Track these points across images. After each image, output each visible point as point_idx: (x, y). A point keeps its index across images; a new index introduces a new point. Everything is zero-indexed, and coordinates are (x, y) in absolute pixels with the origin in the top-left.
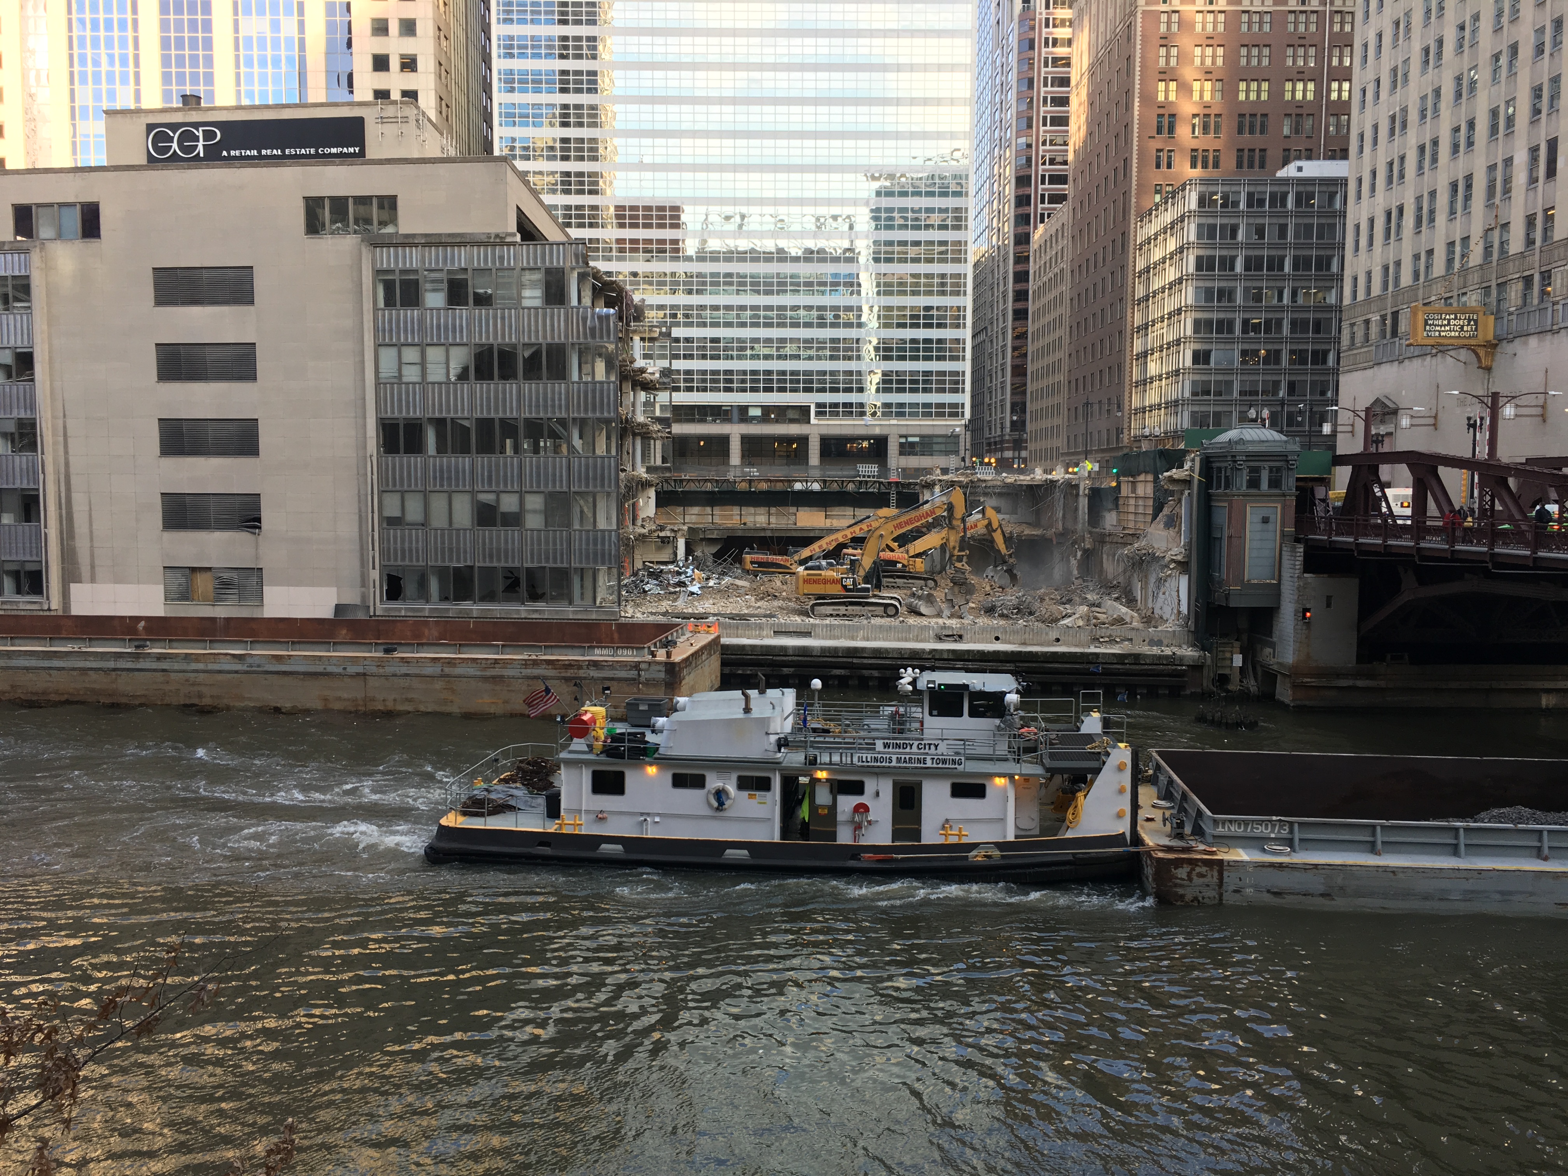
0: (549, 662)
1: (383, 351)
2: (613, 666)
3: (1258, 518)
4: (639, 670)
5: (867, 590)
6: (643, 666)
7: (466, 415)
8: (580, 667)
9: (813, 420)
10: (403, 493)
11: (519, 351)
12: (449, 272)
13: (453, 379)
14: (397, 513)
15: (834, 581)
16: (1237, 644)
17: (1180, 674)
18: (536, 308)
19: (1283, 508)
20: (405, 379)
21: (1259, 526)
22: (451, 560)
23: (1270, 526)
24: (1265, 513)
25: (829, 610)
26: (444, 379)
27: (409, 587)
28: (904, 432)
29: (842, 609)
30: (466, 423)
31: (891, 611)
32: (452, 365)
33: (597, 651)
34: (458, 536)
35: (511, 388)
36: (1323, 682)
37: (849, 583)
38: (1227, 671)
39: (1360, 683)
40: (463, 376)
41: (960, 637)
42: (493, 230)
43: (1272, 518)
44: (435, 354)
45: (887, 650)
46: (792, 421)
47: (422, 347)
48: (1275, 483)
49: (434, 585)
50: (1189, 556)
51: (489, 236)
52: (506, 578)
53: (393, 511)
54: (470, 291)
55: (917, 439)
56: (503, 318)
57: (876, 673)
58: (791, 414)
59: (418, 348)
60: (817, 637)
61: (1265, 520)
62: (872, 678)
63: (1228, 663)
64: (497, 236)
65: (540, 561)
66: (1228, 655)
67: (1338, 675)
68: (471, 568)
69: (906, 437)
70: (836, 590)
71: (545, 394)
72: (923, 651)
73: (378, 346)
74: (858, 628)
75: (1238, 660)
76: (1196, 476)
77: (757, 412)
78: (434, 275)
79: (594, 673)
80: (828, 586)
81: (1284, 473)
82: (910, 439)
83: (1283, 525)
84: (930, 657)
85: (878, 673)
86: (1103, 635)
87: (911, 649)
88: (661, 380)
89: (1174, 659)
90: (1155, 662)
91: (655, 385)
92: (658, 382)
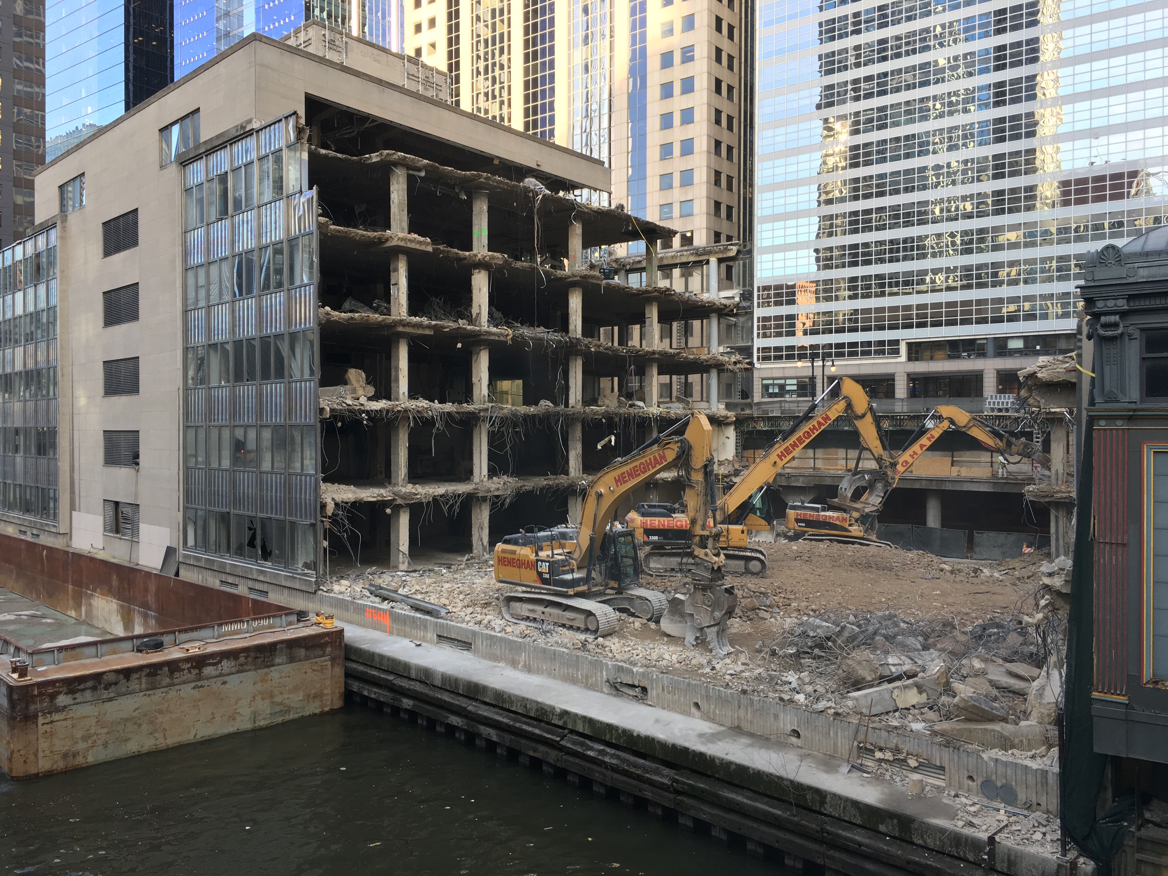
1: (189, 275)
7: (228, 338)
11: (257, 258)
18: (266, 204)
20: (199, 304)
25: (525, 609)
26: (217, 300)
29: (539, 611)
30: (229, 348)
31: (592, 624)
34: (222, 476)
37: (544, 568)
41: (645, 691)
44: (213, 273)
47: (206, 266)
52: (249, 529)
54: (230, 195)
56: (247, 222)
59: (204, 269)
60: (477, 653)
64: (241, 126)
65: (267, 511)
68: (230, 515)
70: (531, 578)
71: (271, 305)
72: (553, 710)
73: (186, 271)
74: (520, 649)
77: (1019, 344)
78: (213, 185)
80: (523, 570)
84: (560, 723)
85: (498, 735)
86: (882, 745)
87: (537, 703)
88: (741, 305)
89: (992, 854)
90: (947, 849)
91: (733, 310)
92: (737, 306)
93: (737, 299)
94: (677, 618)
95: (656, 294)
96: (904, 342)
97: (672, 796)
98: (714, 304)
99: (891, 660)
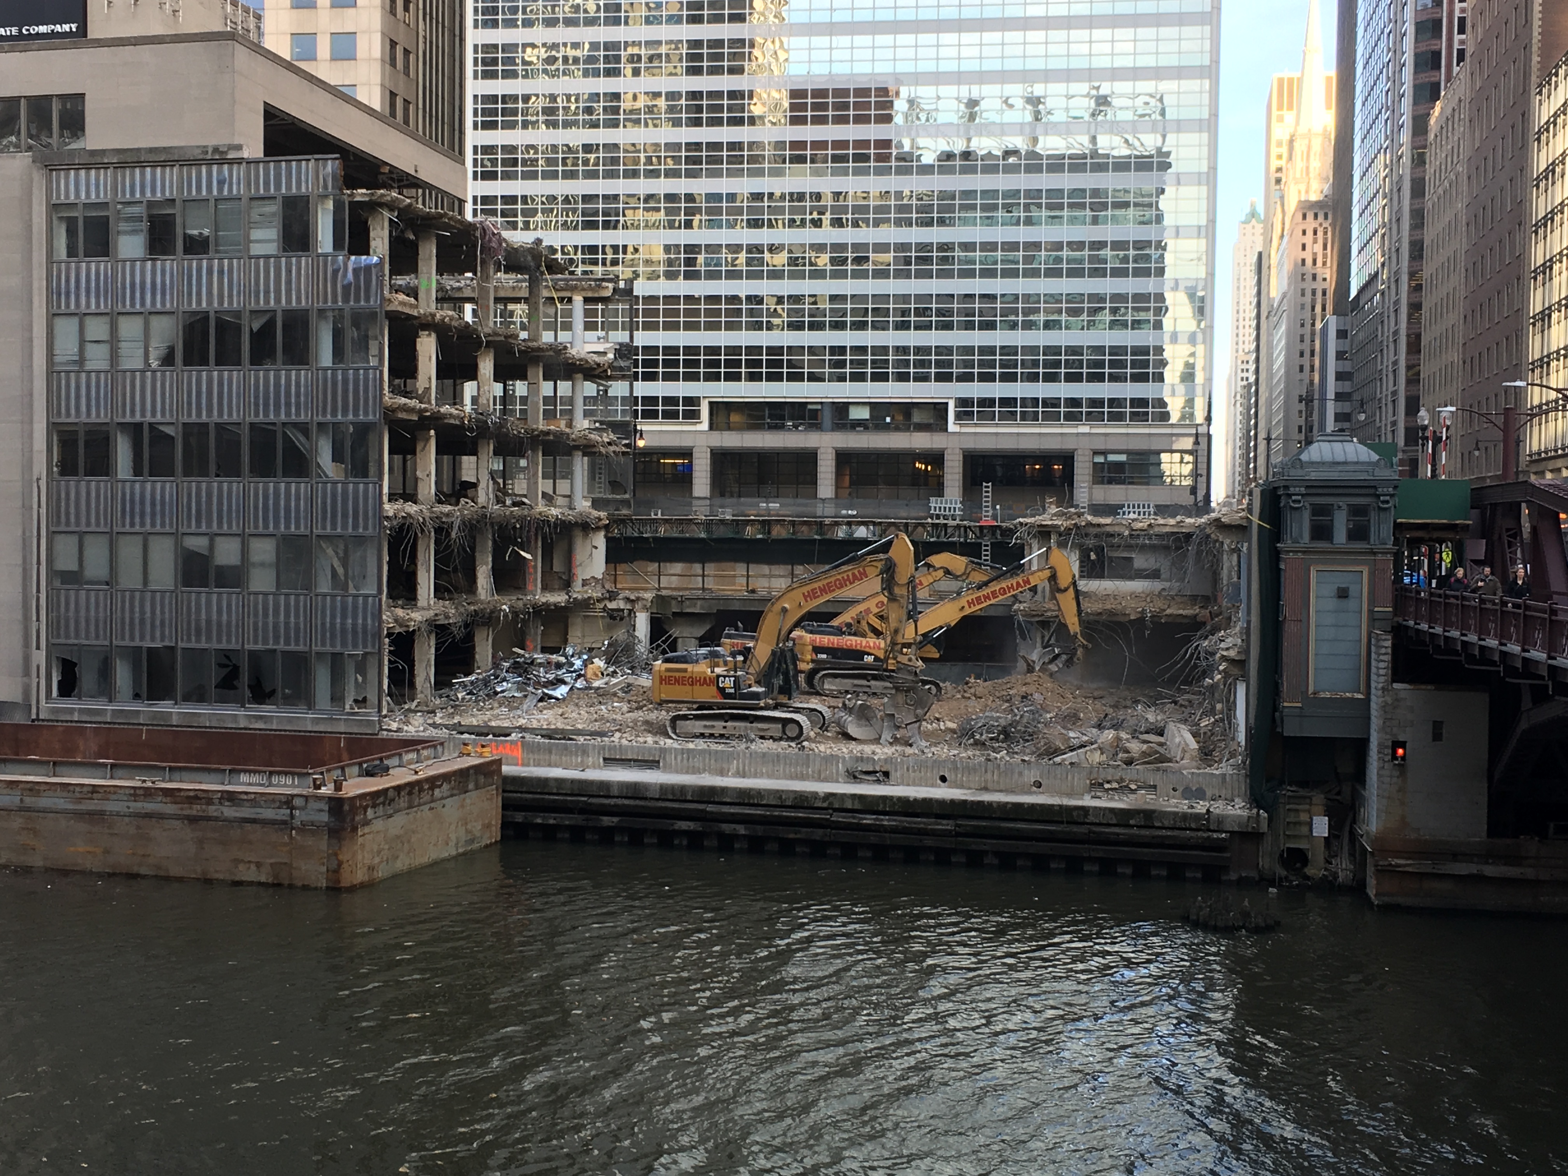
0: (167, 792)
1: (60, 323)
2: (255, 800)
3: (1330, 590)
4: (292, 808)
5: (756, 696)
6: (297, 802)
7: (168, 419)
8: (210, 802)
9: (952, 427)
10: (81, 535)
11: (245, 322)
12: (151, 204)
13: (155, 364)
14: (74, 567)
15: (705, 681)
16: (1319, 798)
17: (1218, 847)
18: (267, 257)
19: (1372, 574)
20: (89, 366)
21: (1332, 604)
22: (142, 638)
23: (1352, 604)
24: (1342, 581)
25: (698, 726)
26: (140, 366)
27: (87, 678)
28: (1101, 447)
29: (718, 726)
30: (169, 430)
31: (792, 731)
32: (154, 343)
33: (244, 778)
34: (153, 600)
35: (233, 376)
36: (1426, 866)
37: (728, 683)
38: (1302, 845)
39: (1490, 870)
40: (168, 360)
41: (886, 774)
42: (211, 141)
43: (1353, 590)
44: (130, 328)
45: (759, 793)
46: (922, 427)
47: (113, 317)
48: (1358, 533)
49: (122, 675)
50: (1246, 651)
51: (204, 149)
52: (221, 665)
53: (67, 562)
54: (179, 231)
55: (1123, 458)
56: (221, 272)
57: (741, 830)
58: (917, 417)
59: (107, 319)
60: (668, 769)
61: (1343, 594)
62: (736, 837)
63: (1304, 830)
64: (216, 150)
65: (265, 641)
66: (1304, 817)
67: (1455, 857)
68: (172, 649)
69: (1104, 453)
70: (709, 695)
71: (277, 385)
72: (815, 795)
73: (52, 316)
74: (729, 757)
75: (1321, 826)
76: (1255, 520)
77: (864, 414)
78: (130, 210)
79: (229, 812)
80: (697, 687)
81: (1373, 516)
82: (1112, 458)
83: (1372, 602)
84: (825, 805)
85: (746, 829)
86: (1109, 778)
87: (795, 792)
88: (615, 364)
89: (1208, 820)
90: (1178, 824)
91: (606, 371)
92: (611, 366)
93: (611, 356)
94: (863, 722)
95: (551, 353)
96: (707, 401)
97: (953, 839)
98: (587, 361)
99: (1072, 734)
